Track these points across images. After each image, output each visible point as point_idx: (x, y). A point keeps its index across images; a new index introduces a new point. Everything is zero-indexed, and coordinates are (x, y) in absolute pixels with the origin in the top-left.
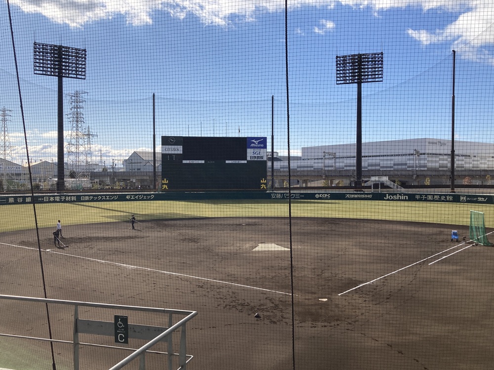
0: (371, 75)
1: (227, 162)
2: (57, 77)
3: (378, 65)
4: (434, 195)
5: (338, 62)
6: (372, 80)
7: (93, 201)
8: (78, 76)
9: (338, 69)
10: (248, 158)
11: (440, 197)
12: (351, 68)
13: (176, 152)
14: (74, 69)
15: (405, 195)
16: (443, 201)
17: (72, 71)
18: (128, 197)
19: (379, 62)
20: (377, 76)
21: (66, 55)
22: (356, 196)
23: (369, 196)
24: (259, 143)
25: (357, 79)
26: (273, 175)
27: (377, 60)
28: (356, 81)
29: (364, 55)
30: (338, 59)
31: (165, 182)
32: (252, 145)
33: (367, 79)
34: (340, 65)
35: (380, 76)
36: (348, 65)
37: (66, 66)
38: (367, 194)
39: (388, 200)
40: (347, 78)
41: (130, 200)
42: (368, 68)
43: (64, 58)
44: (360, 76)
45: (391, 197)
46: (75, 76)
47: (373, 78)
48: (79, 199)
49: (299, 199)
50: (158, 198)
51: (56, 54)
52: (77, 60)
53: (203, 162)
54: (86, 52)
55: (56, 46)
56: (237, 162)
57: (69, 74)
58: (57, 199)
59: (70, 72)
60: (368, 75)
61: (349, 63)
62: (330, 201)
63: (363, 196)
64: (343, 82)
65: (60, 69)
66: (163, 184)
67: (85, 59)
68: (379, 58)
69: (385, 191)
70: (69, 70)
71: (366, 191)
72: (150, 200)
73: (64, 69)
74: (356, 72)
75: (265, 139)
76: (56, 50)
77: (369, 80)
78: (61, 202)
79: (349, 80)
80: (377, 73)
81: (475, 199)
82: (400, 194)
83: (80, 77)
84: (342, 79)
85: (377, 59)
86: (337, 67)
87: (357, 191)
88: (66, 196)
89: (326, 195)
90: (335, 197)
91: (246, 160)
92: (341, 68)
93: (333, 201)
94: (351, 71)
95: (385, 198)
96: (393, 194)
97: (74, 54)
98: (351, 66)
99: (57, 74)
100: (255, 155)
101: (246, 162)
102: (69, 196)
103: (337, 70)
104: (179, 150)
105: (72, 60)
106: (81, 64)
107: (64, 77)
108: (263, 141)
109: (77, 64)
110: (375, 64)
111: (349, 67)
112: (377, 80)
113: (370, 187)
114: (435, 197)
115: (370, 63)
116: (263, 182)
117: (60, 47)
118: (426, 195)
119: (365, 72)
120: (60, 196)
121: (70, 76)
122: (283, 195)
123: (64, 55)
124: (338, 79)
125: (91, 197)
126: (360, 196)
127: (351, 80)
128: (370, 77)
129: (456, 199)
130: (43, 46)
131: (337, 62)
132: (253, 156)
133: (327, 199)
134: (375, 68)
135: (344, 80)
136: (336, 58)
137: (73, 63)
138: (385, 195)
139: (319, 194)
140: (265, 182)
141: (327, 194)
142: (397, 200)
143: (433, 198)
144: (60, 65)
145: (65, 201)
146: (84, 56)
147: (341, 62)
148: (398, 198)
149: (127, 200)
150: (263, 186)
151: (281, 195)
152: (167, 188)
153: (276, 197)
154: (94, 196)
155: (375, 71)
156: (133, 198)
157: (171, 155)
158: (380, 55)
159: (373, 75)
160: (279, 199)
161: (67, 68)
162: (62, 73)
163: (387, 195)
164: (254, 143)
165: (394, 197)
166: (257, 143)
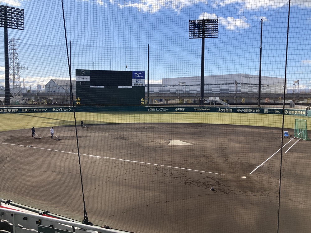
0: (211, 33)
1: (119, 87)
2: (3, 28)
3: (215, 27)
4: (248, 109)
6: (211, 36)
7: (30, 112)
8: (18, 28)
10: (133, 85)
11: (252, 110)
12: (198, 28)
13: (86, 80)
14: (15, 22)
15: (230, 109)
16: (254, 113)
17: (14, 24)
18: (53, 110)
19: (215, 25)
20: (214, 34)
21: (10, 13)
22: (201, 109)
23: (208, 109)
24: (140, 75)
25: (202, 36)
26: (148, 96)
29: (206, 20)
31: (78, 100)
33: (208, 35)
34: (191, 26)
35: (216, 34)
36: (196, 26)
37: (10, 20)
39: (220, 112)
40: (196, 35)
41: (55, 111)
45: (222, 110)
46: (16, 27)
47: (212, 35)
48: (20, 111)
49: (165, 111)
51: (3, 11)
52: (18, 16)
53: (103, 87)
54: (24, 11)
55: (3, 6)
56: (126, 87)
57: (12, 26)
58: (6, 111)
59: (13, 24)
61: (197, 25)
62: (184, 113)
63: (205, 109)
64: (193, 37)
65: (6, 22)
67: (23, 16)
68: (216, 23)
69: (218, 106)
70: (12, 23)
71: (207, 106)
72: (69, 111)
73: (8, 22)
74: (201, 31)
75: (144, 72)
76: (3, 9)
78: (8, 112)
79: (197, 36)
81: (273, 111)
82: (228, 108)
83: (20, 28)
84: (193, 35)
85: (214, 23)
86: (189, 28)
87: (201, 106)
88: (11, 109)
89: (182, 109)
91: (132, 86)
92: (192, 28)
93: (186, 113)
94: (198, 30)
95: (218, 111)
96: (223, 108)
97: (15, 12)
99: (4, 25)
100: (137, 83)
101: (131, 87)
102: (13, 109)
103: (189, 30)
104: (87, 79)
105: (14, 16)
106: (20, 19)
107: (9, 28)
108: (142, 74)
109: (17, 19)
110: (213, 27)
112: (214, 36)
113: (209, 104)
114: (249, 110)
115: (210, 25)
117: (6, 7)
118: (244, 109)
119: (207, 31)
120: (7, 109)
121: (13, 27)
122: (156, 109)
123: (8, 12)
124: (190, 35)
125: (29, 110)
126: (203, 109)
127: (198, 36)
128: (210, 34)
129: (262, 111)
131: (189, 24)
133: (182, 111)
134: (213, 29)
135: (194, 36)
136: (189, 22)
137: (15, 19)
139: (178, 108)
141: (183, 108)
142: (225, 112)
143: (248, 110)
144: (6, 19)
145: (11, 112)
146: (22, 14)
149: (53, 112)
150: (142, 103)
151: (154, 109)
152: (79, 104)
153: (151, 110)
154: (31, 109)
155: (213, 31)
156: (57, 110)
157: (82, 82)
158: (216, 21)
159: (212, 33)
160: (152, 111)
161: (11, 22)
162: (7, 25)
163: (220, 109)
164: (137, 75)
165: (224, 110)
166: (138, 75)
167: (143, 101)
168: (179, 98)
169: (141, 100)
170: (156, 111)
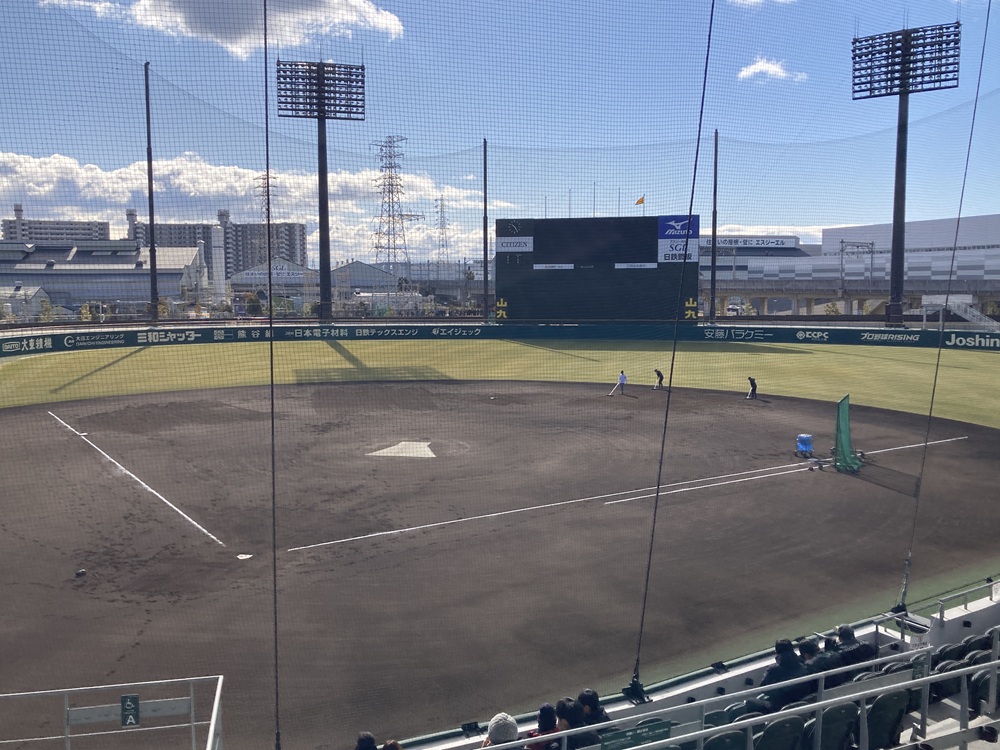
0: (930, 75)
1: (618, 266)
2: (316, 120)
5: (858, 52)
6: (931, 85)
7: (375, 337)
8: (351, 116)
9: (857, 66)
10: (661, 259)
12: (884, 62)
13: (522, 249)
14: (344, 102)
15: (995, 336)
17: (341, 106)
18: (434, 332)
19: (948, 44)
20: (943, 77)
21: (330, 79)
22: (885, 337)
23: (912, 338)
24: (683, 228)
25: (900, 86)
27: (947, 39)
28: (896, 90)
29: (916, 31)
30: (858, 44)
31: (502, 305)
32: (669, 232)
33: (921, 83)
34: (860, 57)
35: (951, 76)
36: (877, 55)
37: (330, 99)
38: (911, 333)
39: (955, 347)
40: (876, 85)
41: (439, 337)
42: (923, 60)
43: (327, 85)
44: (904, 78)
45: (961, 341)
46: (346, 115)
47: (935, 82)
48: (352, 335)
49: (761, 340)
50: (487, 334)
51: (314, 78)
52: (349, 86)
53: (571, 266)
54: (363, 70)
55: (313, 64)
56: (637, 266)
57: (335, 112)
58: (317, 333)
59: (338, 108)
60: (923, 76)
61: (880, 52)
62: (826, 346)
63: (900, 337)
65: (321, 105)
66: (499, 309)
67: (363, 83)
68: (948, 36)
69: (950, 327)
70: (336, 105)
71: (916, 327)
72: (473, 337)
73: (327, 105)
74: (897, 71)
75: (695, 218)
76: (314, 71)
77: (926, 86)
78: (321, 338)
79: (879, 89)
80: (943, 69)
82: (982, 335)
83: (355, 116)
85: (945, 38)
86: (855, 63)
87: (891, 326)
88: (331, 328)
89: (819, 334)
90: (837, 338)
91: (656, 261)
92: (863, 65)
94: (884, 69)
95: (948, 343)
97: (342, 76)
98: (887, 58)
99: (316, 114)
100: (674, 252)
101: (654, 266)
102: (336, 328)
104: (527, 244)
105: (341, 86)
106: (356, 93)
107: (328, 118)
108: (691, 224)
109: (348, 93)
110: (940, 51)
111: (880, 59)
112: (943, 84)
113: (919, 318)
115: (928, 48)
116: (691, 305)
117: (321, 66)
119: (916, 69)
120: (321, 328)
121: (338, 115)
122: (730, 332)
123: (326, 78)
125: (373, 332)
126: (892, 337)
127: (886, 88)
130: (291, 65)
132: (671, 253)
133: (820, 341)
134: (940, 59)
136: (854, 43)
137: (340, 93)
138: (948, 336)
139: (805, 330)
140: (695, 305)
141: (823, 331)
142: (974, 348)
144: (321, 98)
145: (329, 338)
146: (360, 78)
147: (862, 50)
148: (977, 344)
149: (434, 338)
150: (689, 312)
151: (725, 332)
152: (505, 316)
153: (714, 335)
154: (377, 328)
155: (940, 66)
156: (443, 334)
157: (512, 255)
158: (952, 29)
159: (934, 74)
160: (719, 340)
161: (332, 102)
162: (324, 111)
163: (953, 336)
164: (673, 227)
165: (968, 340)
166: (679, 228)
167: (692, 309)
168: (840, 294)
169: (687, 305)
170: (732, 340)
